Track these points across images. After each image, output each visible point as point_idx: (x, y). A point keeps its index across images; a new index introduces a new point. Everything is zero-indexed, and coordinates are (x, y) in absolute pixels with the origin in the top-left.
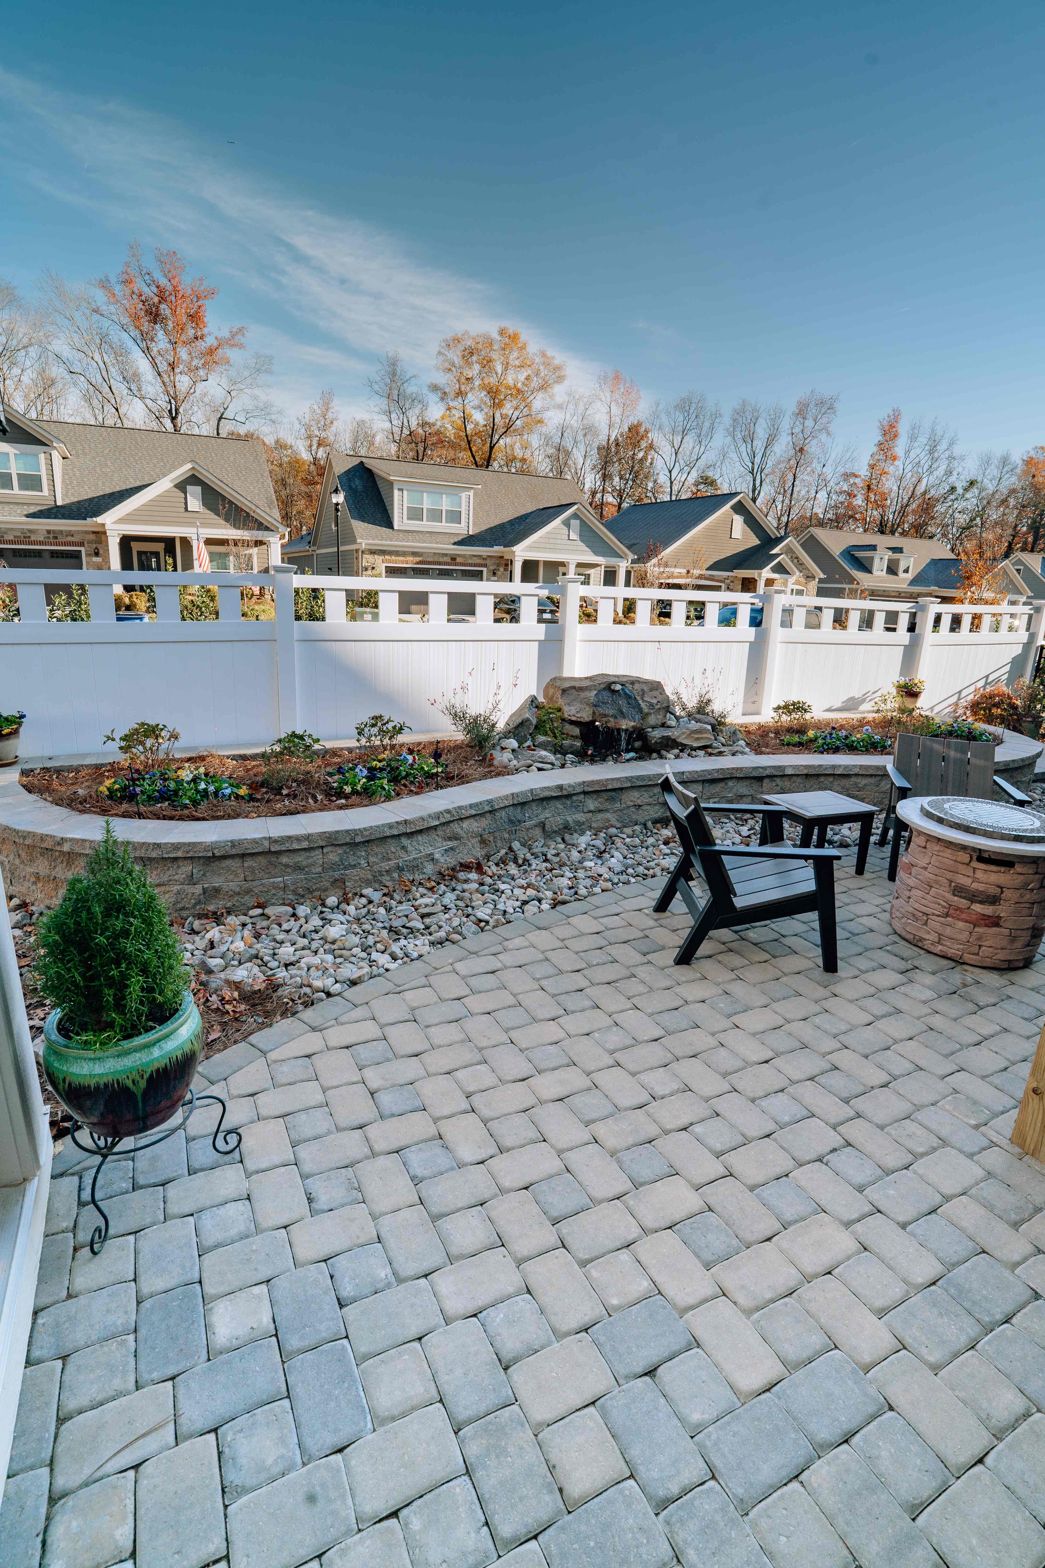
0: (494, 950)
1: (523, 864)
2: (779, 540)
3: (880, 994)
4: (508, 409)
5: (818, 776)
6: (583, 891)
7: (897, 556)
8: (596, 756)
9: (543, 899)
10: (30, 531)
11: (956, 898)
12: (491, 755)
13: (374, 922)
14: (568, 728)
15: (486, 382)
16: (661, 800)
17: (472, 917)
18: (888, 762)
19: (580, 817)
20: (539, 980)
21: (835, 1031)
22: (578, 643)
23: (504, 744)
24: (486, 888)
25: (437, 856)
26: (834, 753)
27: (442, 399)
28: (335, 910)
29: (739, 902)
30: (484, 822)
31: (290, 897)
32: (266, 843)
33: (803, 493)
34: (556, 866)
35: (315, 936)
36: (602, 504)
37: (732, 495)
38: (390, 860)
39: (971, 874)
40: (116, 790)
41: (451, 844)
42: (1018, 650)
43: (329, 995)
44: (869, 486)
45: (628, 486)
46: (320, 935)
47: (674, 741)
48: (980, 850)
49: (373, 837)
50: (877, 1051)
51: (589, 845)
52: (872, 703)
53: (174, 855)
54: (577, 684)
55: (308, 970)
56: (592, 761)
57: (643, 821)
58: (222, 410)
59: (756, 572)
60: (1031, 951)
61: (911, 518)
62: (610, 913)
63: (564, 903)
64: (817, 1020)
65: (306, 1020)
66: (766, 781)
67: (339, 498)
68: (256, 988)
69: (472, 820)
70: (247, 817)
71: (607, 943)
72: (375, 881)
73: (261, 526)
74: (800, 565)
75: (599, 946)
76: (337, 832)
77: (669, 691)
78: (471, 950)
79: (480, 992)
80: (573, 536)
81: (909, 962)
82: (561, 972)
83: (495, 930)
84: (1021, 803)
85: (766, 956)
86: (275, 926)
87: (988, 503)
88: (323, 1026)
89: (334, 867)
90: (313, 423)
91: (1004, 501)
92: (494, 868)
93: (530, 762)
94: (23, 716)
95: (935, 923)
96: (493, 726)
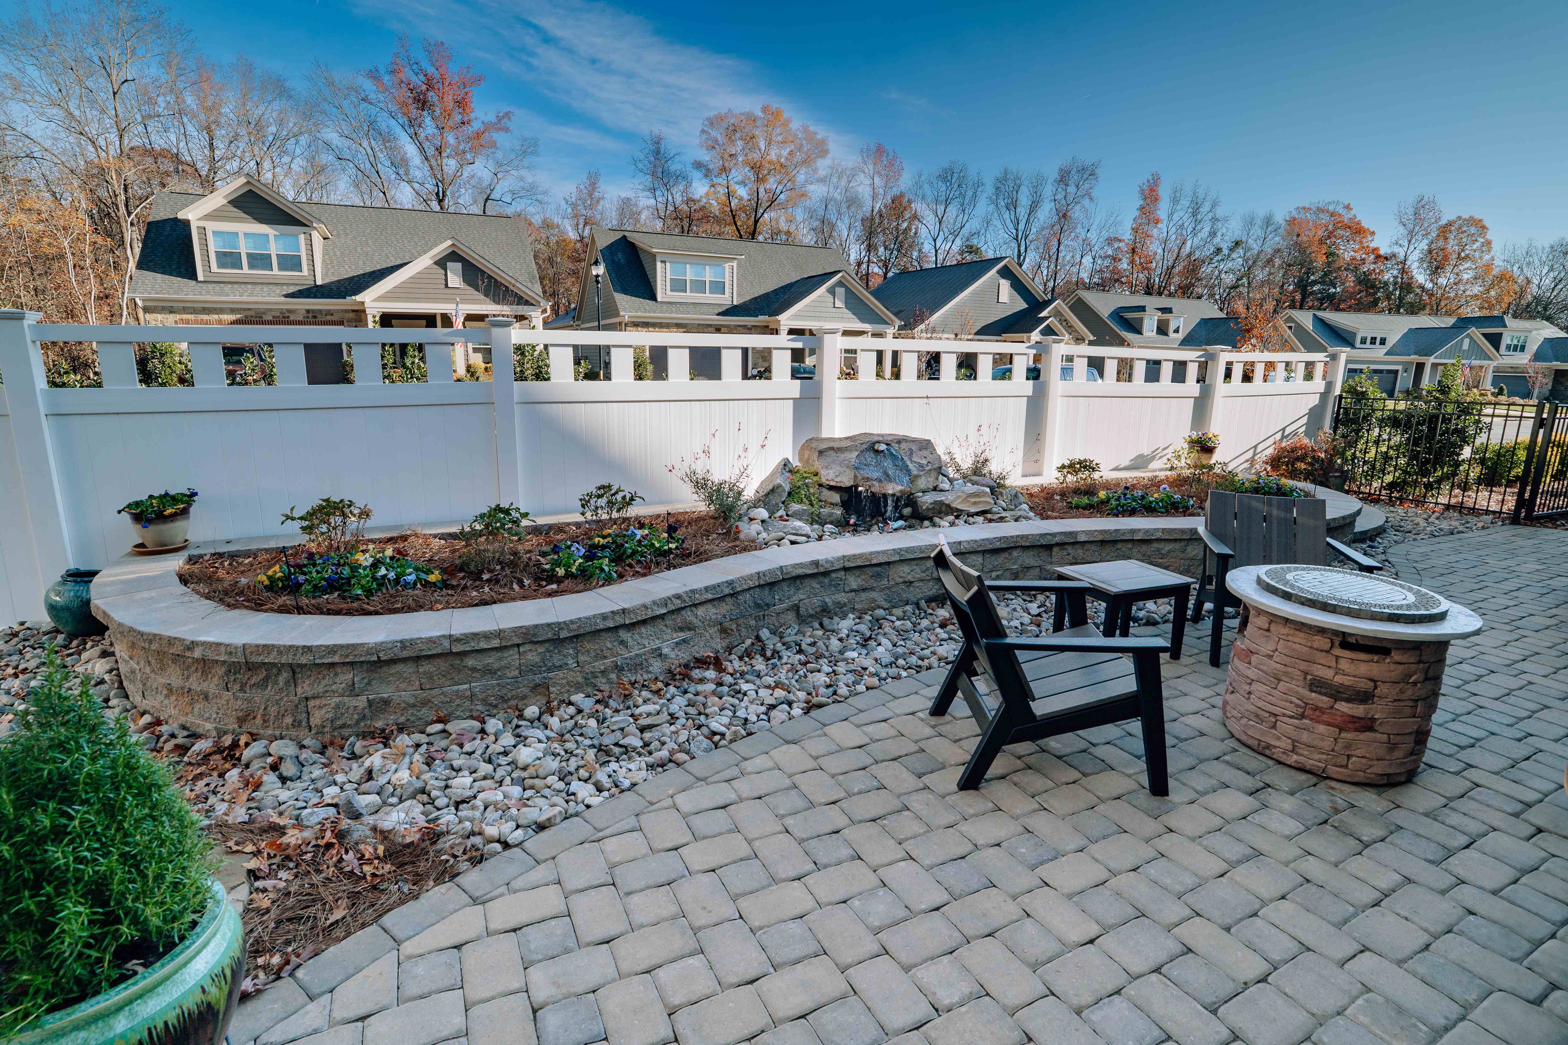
0: (728, 774)
1: (773, 657)
2: (1047, 303)
3: (1228, 826)
4: (771, 183)
5: (1115, 542)
6: (843, 690)
7: (1166, 316)
8: (859, 526)
9: (794, 702)
10: (289, 311)
11: (1314, 694)
12: (737, 527)
13: (579, 739)
14: (827, 494)
15: (750, 158)
16: (935, 575)
17: (705, 730)
18: (1199, 524)
19: (842, 597)
20: (783, 817)
21: (1179, 888)
22: (838, 402)
23: (752, 515)
24: (725, 689)
25: (665, 651)
26: (1130, 515)
27: (706, 176)
28: (536, 724)
29: (1040, 708)
30: (724, 608)
31: (479, 707)
32: (446, 643)
33: (1068, 258)
34: (812, 659)
35: (503, 760)
36: (868, 274)
37: (998, 260)
38: (605, 657)
39: (1333, 664)
40: (278, 579)
41: (682, 635)
42: (1315, 400)
43: (506, 845)
44: (1133, 249)
45: (893, 256)
46: (509, 759)
47: (948, 506)
48: (1344, 633)
49: (582, 631)
50: (1242, 919)
51: (852, 631)
52: (1165, 460)
53: (330, 660)
54: (836, 445)
55: (485, 809)
56: (855, 531)
57: (915, 600)
58: (488, 191)
59: (1025, 335)
60: (1415, 761)
61: (1176, 280)
62: (876, 719)
63: (820, 706)
64: (1153, 870)
65: (467, 887)
66: (1056, 549)
67: (599, 270)
68: (408, 840)
69: (709, 606)
70: (431, 609)
71: (872, 761)
72: (588, 684)
73: (522, 301)
74: (1069, 328)
75: (861, 765)
76: (536, 626)
77: (940, 450)
78: (698, 775)
79: (704, 838)
80: (838, 304)
81: (1258, 777)
82: (812, 805)
83: (733, 745)
84: (1370, 569)
85: (1075, 775)
86: (455, 747)
87: (1254, 262)
88: (488, 896)
89: (533, 669)
90: (579, 202)
91: (1270, 261)
92: (737, 664)
93: (782, 534)
94: (196, 494)
95: (1286, 726)
96: (740, 493)
